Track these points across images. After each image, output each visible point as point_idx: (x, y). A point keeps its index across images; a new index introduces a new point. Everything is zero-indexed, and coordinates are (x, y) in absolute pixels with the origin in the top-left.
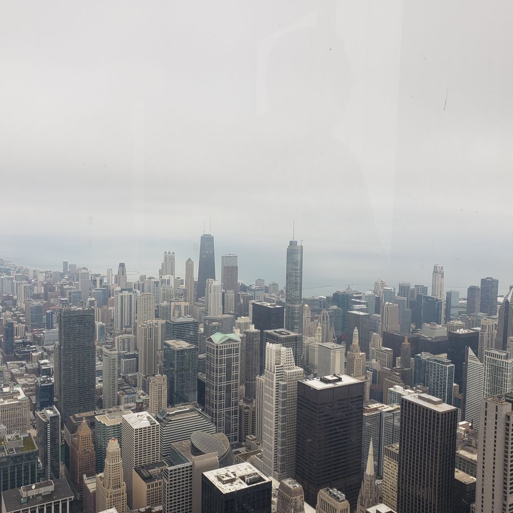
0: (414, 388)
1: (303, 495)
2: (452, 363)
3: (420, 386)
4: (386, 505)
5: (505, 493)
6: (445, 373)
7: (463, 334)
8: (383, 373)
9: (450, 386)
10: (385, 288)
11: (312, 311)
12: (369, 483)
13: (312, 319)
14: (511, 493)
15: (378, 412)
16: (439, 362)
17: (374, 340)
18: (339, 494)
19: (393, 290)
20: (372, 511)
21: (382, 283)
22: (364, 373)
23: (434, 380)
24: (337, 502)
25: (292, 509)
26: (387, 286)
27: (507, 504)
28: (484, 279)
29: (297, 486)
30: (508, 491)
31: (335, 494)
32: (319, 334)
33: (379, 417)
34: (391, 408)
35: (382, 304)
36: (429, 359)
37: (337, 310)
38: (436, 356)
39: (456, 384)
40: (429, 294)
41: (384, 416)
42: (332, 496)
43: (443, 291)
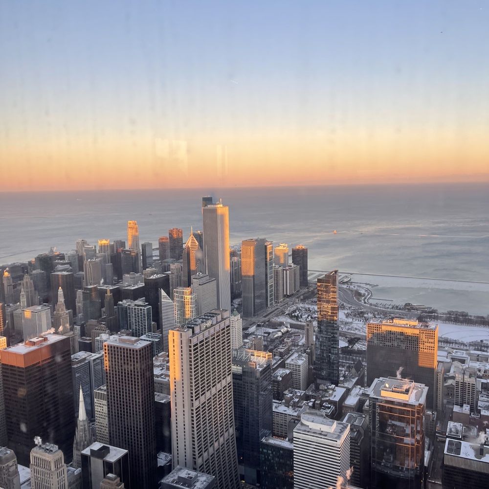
0: (119, 333)
1: (16, 459)
2: (148, 305)
3: (123, 330)
4: (99, 442)
5: (192, 400)
6: (144, 314)
7: (156, 279)
8: (91, 325)
9: (149, 325)
10: (86, 246)
11: (13, 278)
12: (83, 427)
13: (15, 287)
14: (196, 399)
15: (87, 361)
16: (139, 306)
17: (79, 297)
18: (51, 447)
19: (94, 248)
20: (87, 451)
21: (84, 243)
22: (72, 329)
23: (136, 323)
24: (50, 455)
25: (6, 476)
26: (88, 245)
27: (194, 408)
28: (171, 230)
29: (9, 452)
30: (194, 398)
31: (48, 448)
32: (23, 300)
33: (88, 366)
34: (98, 356)
35: (85, 262)
36: (129, 305)
37: (40, 273)
38: (136, 301)
39: (154, 323)
40: (127, 248)
41: (92, 364)
42: (45, 450)
43: (139, 244)
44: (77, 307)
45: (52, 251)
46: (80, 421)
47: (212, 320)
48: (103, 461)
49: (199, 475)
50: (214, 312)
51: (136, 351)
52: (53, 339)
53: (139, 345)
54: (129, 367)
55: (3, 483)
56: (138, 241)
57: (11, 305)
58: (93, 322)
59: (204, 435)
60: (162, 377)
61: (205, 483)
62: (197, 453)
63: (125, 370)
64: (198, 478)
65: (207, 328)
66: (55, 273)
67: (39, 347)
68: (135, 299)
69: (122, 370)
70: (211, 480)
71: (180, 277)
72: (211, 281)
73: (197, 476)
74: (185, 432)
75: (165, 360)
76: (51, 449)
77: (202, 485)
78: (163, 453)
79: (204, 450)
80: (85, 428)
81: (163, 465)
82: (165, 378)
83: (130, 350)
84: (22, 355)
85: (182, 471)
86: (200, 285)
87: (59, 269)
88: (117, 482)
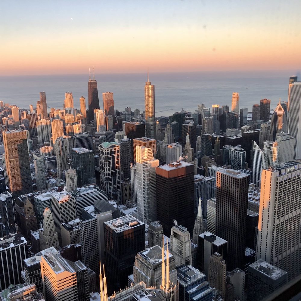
0: (223, 166)
1: (163, 230)
2: (244, 150)
3: (226, 165)
4: (210, 232)
5: (275, 219)
6: (241, 156)
7: (250, 134)
8: (204, 159)
9: (243, 164)
10: (204, 109)
11: (161, 126)
12: (200, 221)
13: (162, 130)
14: (277, 219)
15: (203, 181)
16: (237, 150)
17: (199, 140)
18: (183, 228)
19: (209, 110)
20: (202, 236)
21: (203, 106)
22: (193, 160)
23: (234, 161)
24: (182, 233)
25: (157, 239)
26: (205, 108)
27: (276, 224)
28: (262, 100)
29: (159, 225)
30: (276, 218)
31: (181, 228)
32: (166, 139)
33: (203, 184)
34: (210, 179)
35: (203, 119)
36: (231, 149)
37: (176, 124)
38: (235, 147)
39: (246, 163)
40: (230, 111)
41: (206, 183)
42: (179, 229)
43: (238, 108)
44: (197, 147)
45: (183, 110)
46: (198, 217)
47: (295, 166)
48: (212, 244)
49: (275, 268)
50: (297, 161)
51: (238, 180)
52: (185, 164)
53: (240, 176)
54: (232, 189)
55: (155, 242)
56: (238, 107)
57: (159, 141)
58: (206, 157)
59: (280, 243)
60: (251, 199)
61: (279, 275)
62: (274, 254)
63: (229, 191)
64: (275, 270)
65: (290, 172)
66: (185, 124)
67: (177, 168)
68: (234, 146)
69: (227, 190)
70: (284, 274)
71: (267, 133)
72: (291, 139)
73: (273, 269)
74: (267, 238)
75: (253, 189)
76: (183, 229)
77: (277, 276)
78: (248, 248)
79: (279, 253)
80: (201, 221)
81: (248, 256)
82: (252, 201)
83: (234, 179)
84: (167, 171)
85: (263, 263)
86: (282, 140)
87: (187, 122)
88: (220, 259)
